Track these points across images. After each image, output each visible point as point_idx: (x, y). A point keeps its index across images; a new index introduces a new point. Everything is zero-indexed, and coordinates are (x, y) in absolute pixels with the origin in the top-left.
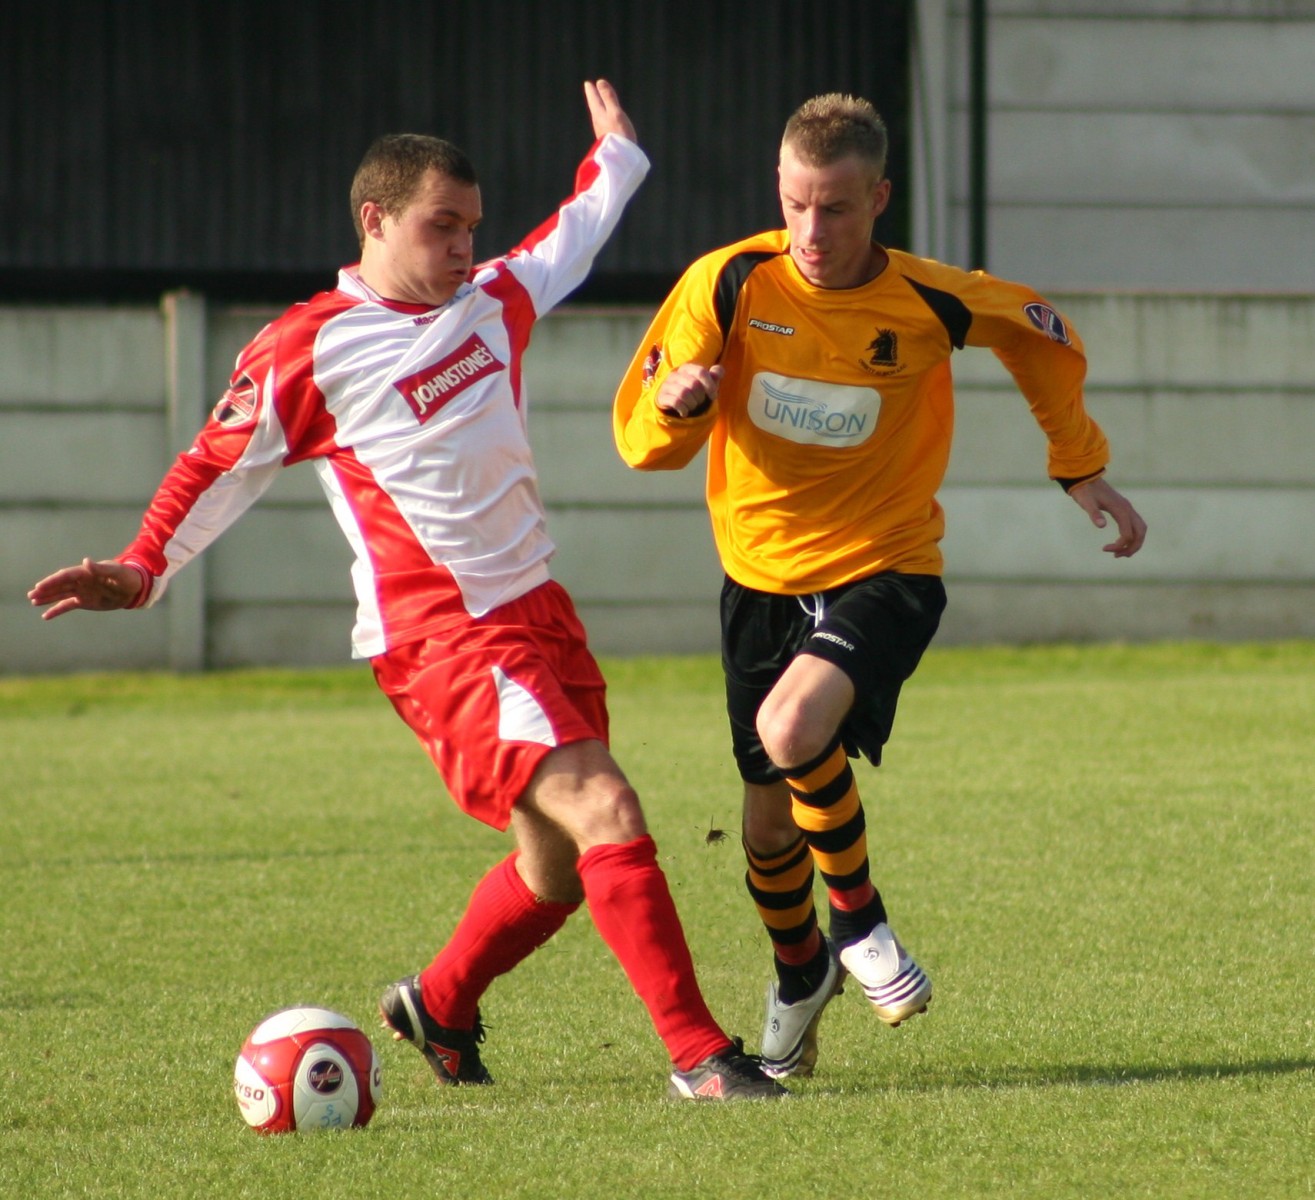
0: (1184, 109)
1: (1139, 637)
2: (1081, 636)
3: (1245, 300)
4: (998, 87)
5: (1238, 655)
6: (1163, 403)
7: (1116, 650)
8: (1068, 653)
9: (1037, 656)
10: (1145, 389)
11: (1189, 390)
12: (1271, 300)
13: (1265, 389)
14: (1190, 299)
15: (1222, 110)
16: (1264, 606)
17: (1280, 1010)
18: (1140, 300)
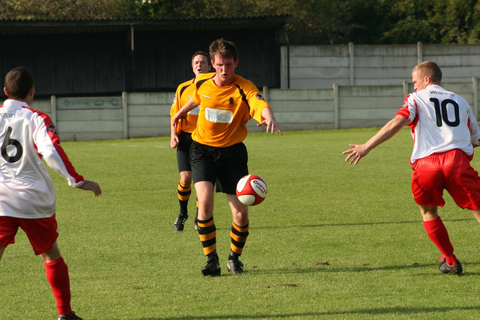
0: (312, 67)
1: (308, 130)
2: (301, 130)
3: (320, 90)
4: (291, 65)
5: (320, 132)
6: (311, 102)
7: (306, 131)
8: (300, 132)
9: (296, 132)
10: (308, 100)
11: (314, 100)
12: (324, 90)
13: (323, 100)
14: (314, 90)
15: (317, 67)
16: (323, 126)
17: (328, 174)
18: (308, 90)
